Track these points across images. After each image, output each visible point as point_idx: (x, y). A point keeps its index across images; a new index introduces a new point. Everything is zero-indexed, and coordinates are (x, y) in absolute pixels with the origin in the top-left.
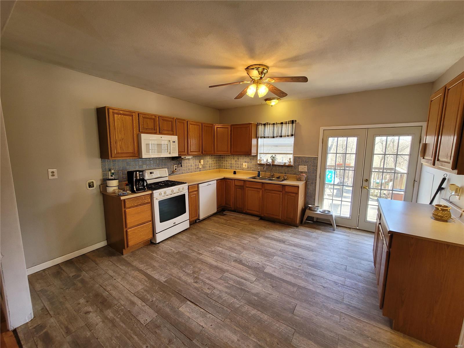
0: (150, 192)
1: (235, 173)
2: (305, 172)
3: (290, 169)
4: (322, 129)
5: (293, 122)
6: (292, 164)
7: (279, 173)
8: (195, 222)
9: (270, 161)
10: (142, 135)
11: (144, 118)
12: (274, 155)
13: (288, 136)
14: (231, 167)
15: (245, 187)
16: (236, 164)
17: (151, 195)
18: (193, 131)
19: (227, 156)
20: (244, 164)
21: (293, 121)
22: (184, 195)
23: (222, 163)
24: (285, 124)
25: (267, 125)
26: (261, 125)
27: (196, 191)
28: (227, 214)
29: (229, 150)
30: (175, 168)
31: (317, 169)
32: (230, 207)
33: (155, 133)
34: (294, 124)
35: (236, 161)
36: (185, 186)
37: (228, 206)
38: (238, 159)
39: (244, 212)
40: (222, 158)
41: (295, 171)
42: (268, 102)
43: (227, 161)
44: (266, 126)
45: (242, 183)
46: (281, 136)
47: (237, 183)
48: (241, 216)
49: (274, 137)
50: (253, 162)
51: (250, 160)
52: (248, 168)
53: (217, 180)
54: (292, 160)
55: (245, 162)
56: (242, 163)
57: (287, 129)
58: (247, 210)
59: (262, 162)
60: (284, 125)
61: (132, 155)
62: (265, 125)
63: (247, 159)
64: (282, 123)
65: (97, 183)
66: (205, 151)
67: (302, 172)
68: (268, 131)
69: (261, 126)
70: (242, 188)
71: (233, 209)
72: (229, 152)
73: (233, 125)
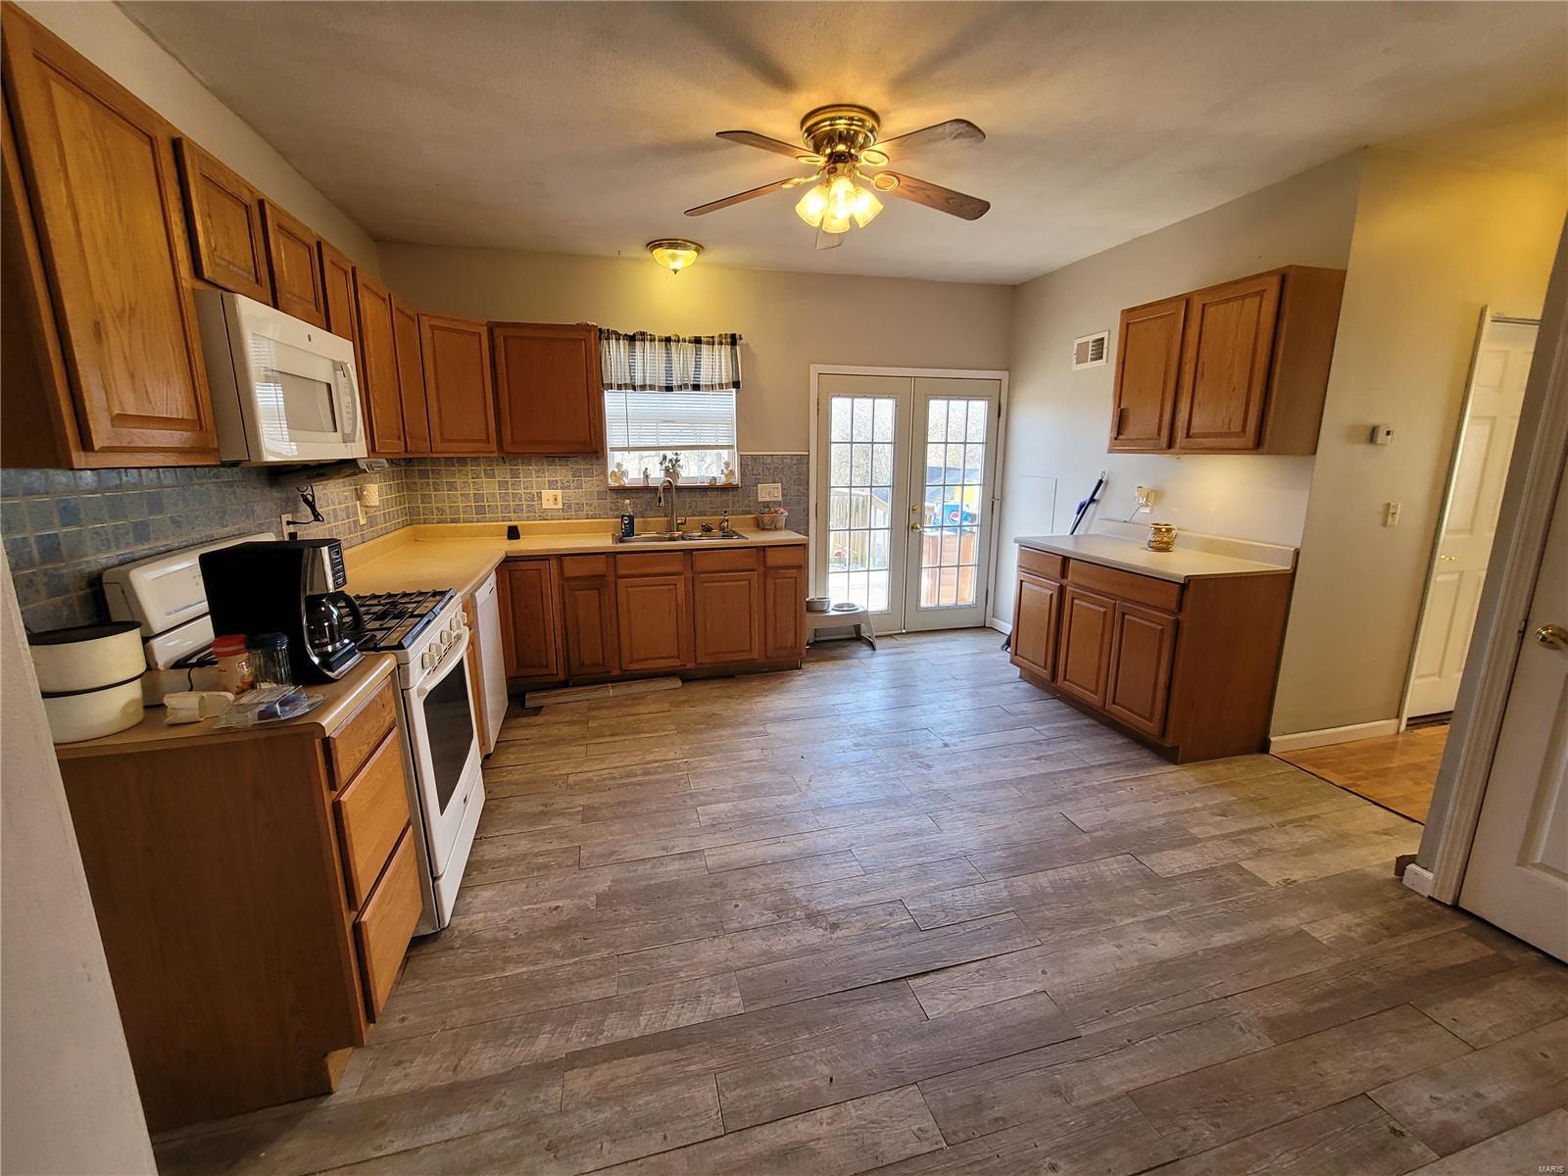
1: (513, 533)
2: (778, 504)
3: (730, 497)
4: (815, 369)
5: (733, 340)
6: (736, 480)
7: (694, 515)
9: (657, 475)
11: (208, 182)
12: (670, 454)
13: (721, 386)
14: (480, 510)
15: (611, 579)
16: (503, 498)
17: (402, 675)
18: (373, 326)
20: (548, 495)
21: (733, 336)
23: (425, 498)
24: (708, 343)
25: (643, 340)
26: (618, 340)
28: (545, 701)
29: (493, 436)
31: (808, 489)
32: (545, 671)
34: (738, 348)
35: (503, 485)
36: (458, 607)
37: (533, 671)
38: (515, 475)
39: (616, 672)
40: (424, 474)
41: (746, 502)
42: (659, 253)
43: (452, 486)
44: (638, 343)
45: (599, 566)
46: (696, 387)
48: (612, 691)
49: (669, 389)
50: (590, 484)
51: (574, 476)
52: (567, 507)
53: (495, 571)
54: (736, 467)
55: (552, 485)
56: (534, 491)
57: (715, 364)
58: (631, 662)
59: (626, 482)
60: (704, 347)
61: (192, 438)
62: (632, 339)
63: (559, 474)
64: (698, 341)
66: (411, 441)
67: (767, 505)
68: (649, 362)
69: (618, 345)
70: (596, 582)
71: (561, 676)
72: (494, 446)
73: (499, 325)
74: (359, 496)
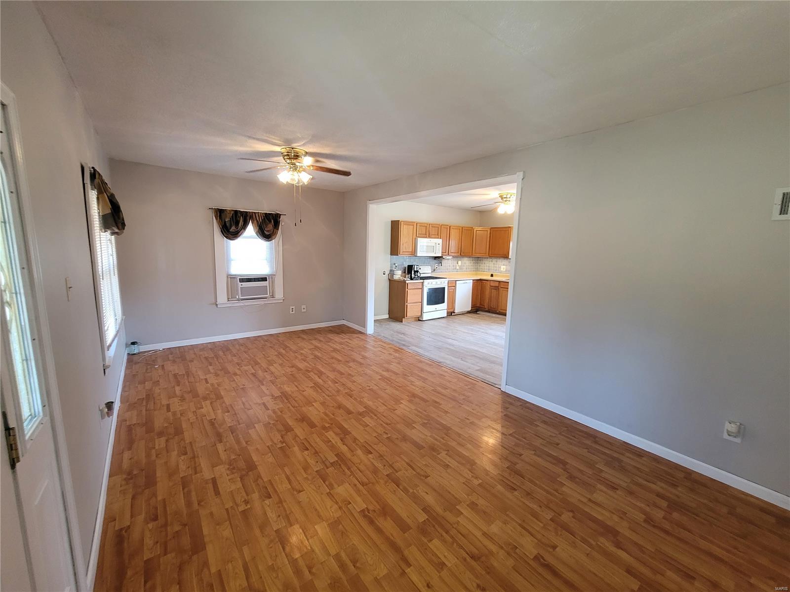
0: (422, 281)
1: (492, 275)
8: (451, 314)
10: (418, 239)
11: (420, 226)
14: (489, 269)
15: (499, 288)
16: (494, 267)
17: (423, 283)
18: (454, 234)
19: (485, 258)
20: (502, 267)
22: (444, 288)
23: (480, 266)
27: (454, 286)
29: (487, 253)
30: (436, 266)
32: (484, 307)
33: (426, 237)
35: (494, 264)
36: (446, 281)
37: (482, 306)
38: (496, 261)
39: (498, 312)
40: (480, 260)
43: (485, 263)
45: (497, 284)
47: (493, 284)
48: (494, 315)
51: (509, 263)
52: (506, 271)
53: (473, 280)
55: (504, 265)
56: (500, 266)
61: (410, 253)
63: (505, 262)
65: (387, 273)
66: (463, 253)
70: (497, 288)
71: (487, 309)
72: (487, 255)
73: (492, 228)
74: (458, 263)
